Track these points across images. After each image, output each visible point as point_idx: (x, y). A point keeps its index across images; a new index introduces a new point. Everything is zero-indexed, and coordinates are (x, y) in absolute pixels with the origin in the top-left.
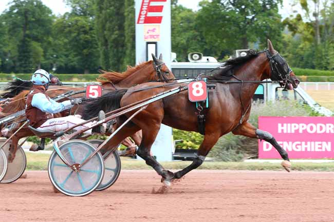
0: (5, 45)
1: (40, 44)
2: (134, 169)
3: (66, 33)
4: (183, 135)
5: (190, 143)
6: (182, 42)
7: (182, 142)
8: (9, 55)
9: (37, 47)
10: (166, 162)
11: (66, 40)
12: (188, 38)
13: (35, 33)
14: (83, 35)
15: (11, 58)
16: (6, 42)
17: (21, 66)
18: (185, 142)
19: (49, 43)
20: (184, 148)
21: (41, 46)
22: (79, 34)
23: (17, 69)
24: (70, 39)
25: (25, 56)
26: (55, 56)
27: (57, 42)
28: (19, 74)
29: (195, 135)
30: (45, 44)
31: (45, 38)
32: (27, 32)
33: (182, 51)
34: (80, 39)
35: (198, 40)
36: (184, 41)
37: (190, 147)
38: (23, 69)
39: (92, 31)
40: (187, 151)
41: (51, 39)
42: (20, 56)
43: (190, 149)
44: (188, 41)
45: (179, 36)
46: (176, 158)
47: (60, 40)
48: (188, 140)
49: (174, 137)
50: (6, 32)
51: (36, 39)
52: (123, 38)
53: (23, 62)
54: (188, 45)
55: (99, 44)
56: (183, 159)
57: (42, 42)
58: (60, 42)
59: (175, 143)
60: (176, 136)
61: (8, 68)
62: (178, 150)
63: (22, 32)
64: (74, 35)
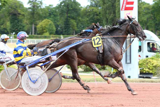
0: (58, 21)
1: (75, 21)
2: (119, 82)
3: (88, 15)
4: (144, 66)
5: (147, 70)
6: (145, 20)
7: (143, 69)
8: (60, 26)
9: (73, 22)
10: (135, 79)
11: (87, 19)
12: (148, 18)
13: (73, 16)
14: (96, 16)
15: (61, 28)
16: (59, 20)
17: (65, 31)
18: (145, 69)
19: (79, 20)
20: (144, 72)
21: (75, 22)
22: (94, 16)
23: (64, 33)
24: (90, 18)
25: (67, 27)
26: (82, 27)
27: (83, 20)
28: (64, 36)
29: (150, 66)
30: (77, 21)
31: (77, 18)
32: (69, 15)
33: (145, 24)
34: (95, 18)
35: (152, 19)
36: (145, 19)
37: (147, 71)
38: (66, 33)
39: (100, 14)
40: (146, 74)
41: (80, 18)
42: (65, 27)
43: (147, 72)
44: (147, 19)
45: (143, 17)
46: (140, 77)
47: (84, 19)
48: (146, 68)
49: (139, 67)
50: (58, 15)
51: (73, 18)
52: (115, 18)
53: (67, 29)
54: (147, 21)
55: (104, 20)
56: (144, 77)
57: (76, 20)
58: (85, 20)
59: (140, 69)
60: (140, 66)
61: (59, 32)
62: (141, 73)
63: (66, 15)
64: (91, 16)
